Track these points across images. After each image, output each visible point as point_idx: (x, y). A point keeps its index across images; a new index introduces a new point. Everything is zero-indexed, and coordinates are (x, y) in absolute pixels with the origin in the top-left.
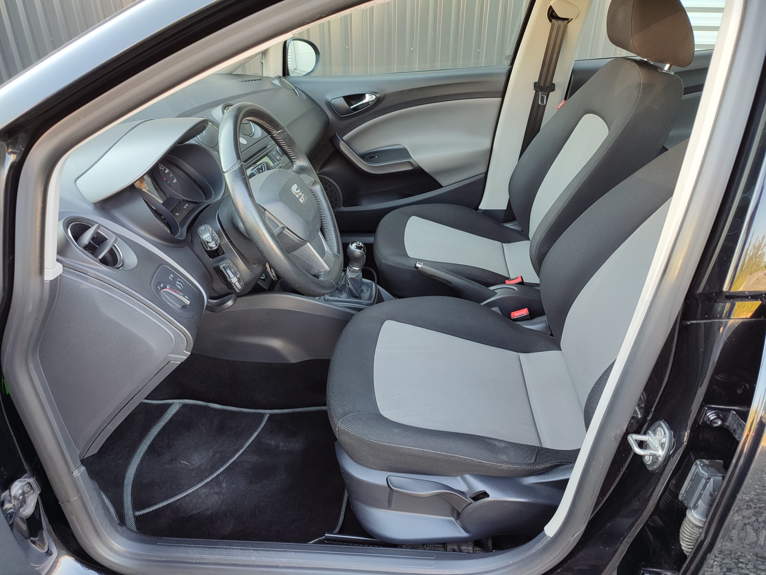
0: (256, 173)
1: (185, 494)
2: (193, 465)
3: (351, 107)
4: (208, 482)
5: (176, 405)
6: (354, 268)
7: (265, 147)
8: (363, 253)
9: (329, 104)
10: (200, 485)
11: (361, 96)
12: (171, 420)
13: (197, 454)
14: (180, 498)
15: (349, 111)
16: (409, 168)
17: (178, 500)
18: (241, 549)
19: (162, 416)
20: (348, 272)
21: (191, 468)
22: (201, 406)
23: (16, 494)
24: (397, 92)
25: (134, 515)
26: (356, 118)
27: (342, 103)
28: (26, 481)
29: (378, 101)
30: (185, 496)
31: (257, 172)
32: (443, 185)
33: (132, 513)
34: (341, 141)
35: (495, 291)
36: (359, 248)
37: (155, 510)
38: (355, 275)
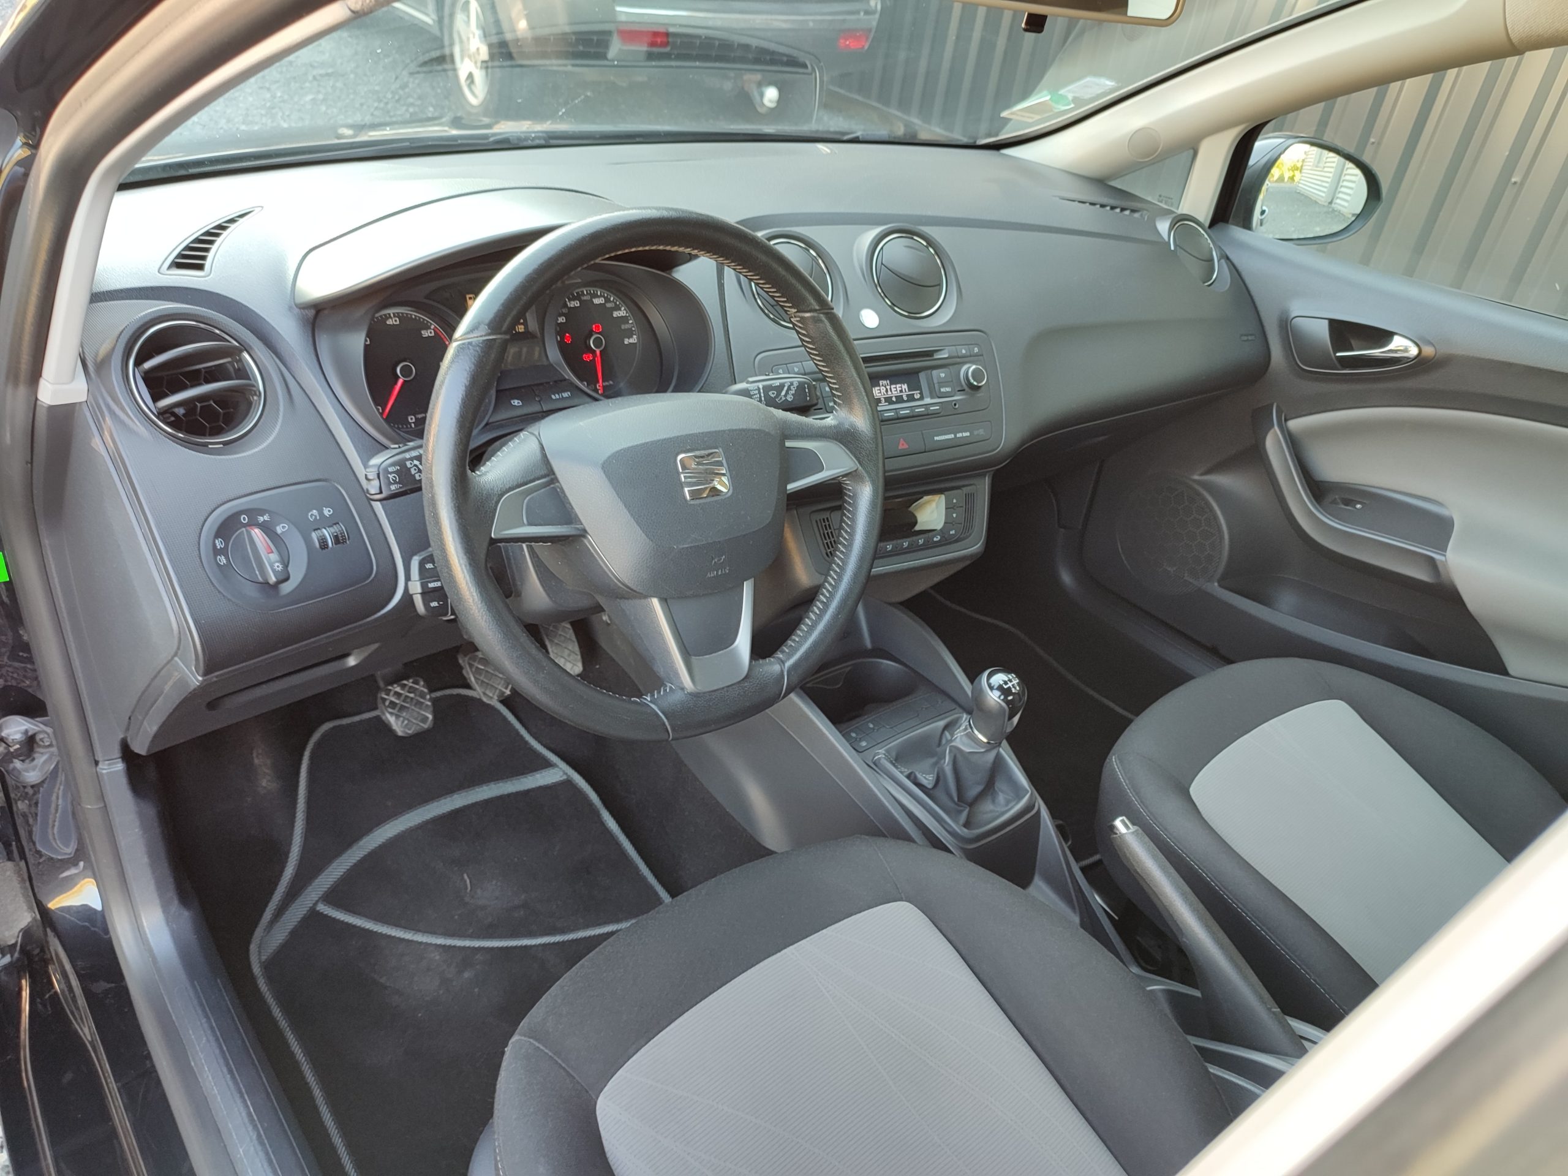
0: (757, 392)
1: (408, 935)
2: (473, 897)
3: (1338, 354)
4: (455, 947)
5: (558, 772)
6: (976, 732)
7: (929, 354)
8: (1004, 708)
9: (1285, 325)
10: (441, 941)
11: (1382, 336)
12: (527, 793)
13: (499, 884)
14: (394, 937)
15: (1326, 363)
16: (1420, 574)
17: (390, 936)
18: (249, 1114)
19: (523, 774)
20: (960, 732)
21: (467, 899)
22: (590, 804)
23: (8, 736)
24: (1491, 362)
25: (316, 904)
26: (1344, 387)
27: (1321, 331)
28: (39, 727)
29: (1420, 365)
30: (403, 940)
31: (760, 393)
32: (1511, 672)
33: (317, 899)
34: (1276, 427)
35: (1304, 1042)
36: (1005, 691)
37: (348, 925)
38: (973, 748)
